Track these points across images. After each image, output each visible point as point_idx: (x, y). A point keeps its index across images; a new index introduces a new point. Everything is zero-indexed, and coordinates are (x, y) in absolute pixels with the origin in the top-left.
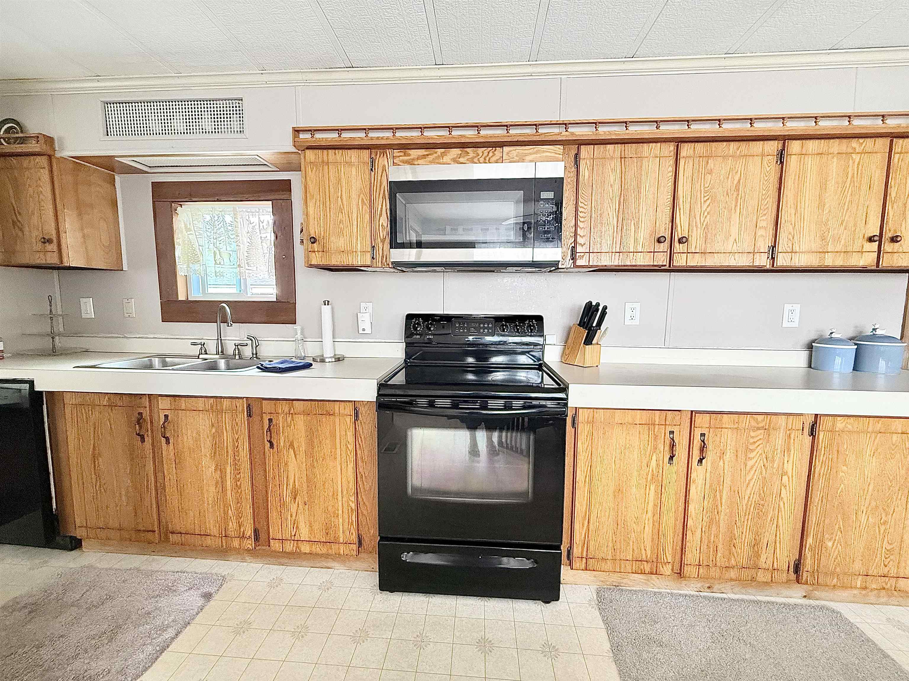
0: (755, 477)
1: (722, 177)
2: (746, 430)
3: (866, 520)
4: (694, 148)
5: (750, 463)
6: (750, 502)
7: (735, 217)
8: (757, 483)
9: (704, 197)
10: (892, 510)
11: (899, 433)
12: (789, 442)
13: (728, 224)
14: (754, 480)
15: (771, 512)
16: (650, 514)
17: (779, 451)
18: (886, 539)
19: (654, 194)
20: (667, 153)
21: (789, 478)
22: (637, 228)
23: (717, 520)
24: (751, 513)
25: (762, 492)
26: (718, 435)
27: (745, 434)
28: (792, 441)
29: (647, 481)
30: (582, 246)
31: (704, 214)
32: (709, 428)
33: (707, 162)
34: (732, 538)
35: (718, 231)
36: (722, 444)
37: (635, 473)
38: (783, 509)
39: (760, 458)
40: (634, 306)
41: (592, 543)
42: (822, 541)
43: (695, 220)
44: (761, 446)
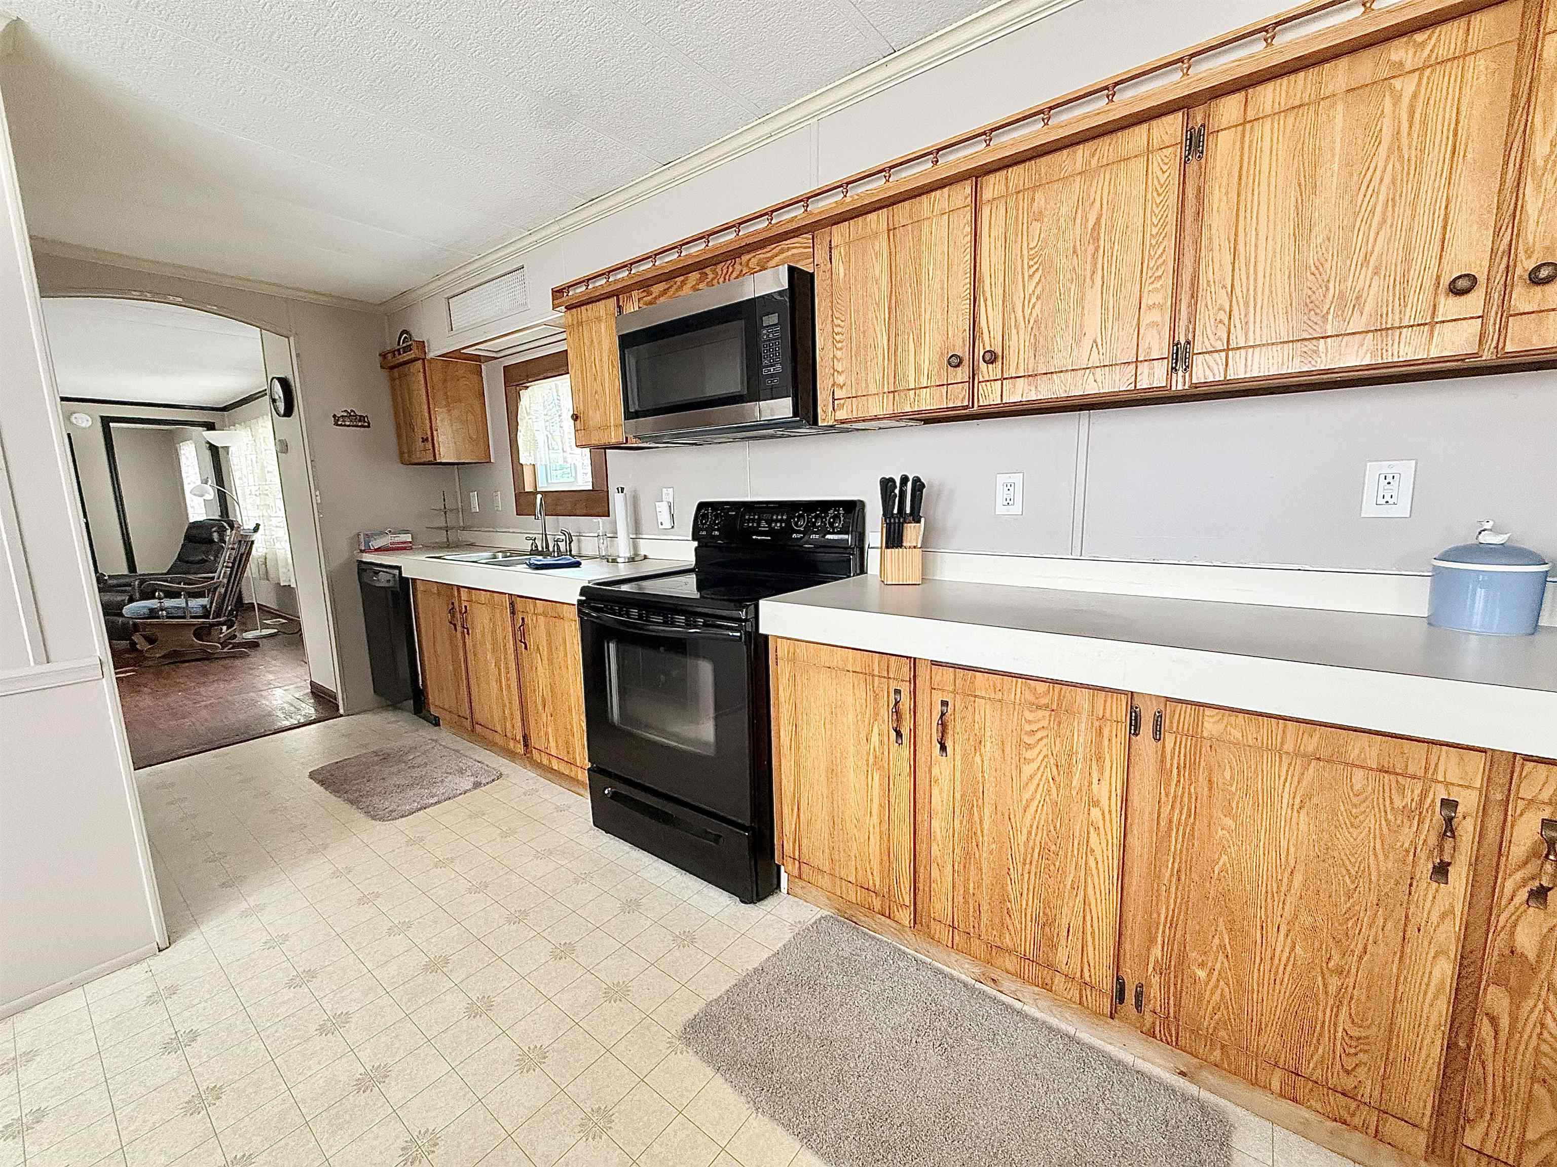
0: (1038, 796)
1: (1062, 220)
2: (1017, 707)
3: (1287, 950)
4: (1007, 179)
5: (1028, 770)
6: (1031, 843)
7: (1093, 296)
8: (1042, 810)
9: (1030, 267)
10: (1360, 947)
11: (1372, 769)
12: (1099, 744)
13: (1079, 312)
14: (1036, 803)
15: (1073, 871)
16: (875, 819)
17: (1080, 756)
18: (1345, 1009)
19: (942, 281)
20: (960, 204)
21: (1103, 814)
22: (918, 345)
23: (977, 856)
24: (1034, 863)
25: (1052, 829)
26: (969, 708)
27: (1016, 713)
28: (1106, 742)
29: (868, 765)
30: (842, 388)
31: (1029, 302)
32: (954, 692)
33: (1033, 199)
34: (1004, 898)
35: (1059, 328)
36: (976, 725)
37: (852, 750)
38: (1094, 872)
39: (1044, 764)
40: (1011, 481)
41: (805, 842)
42: (1182, 959)
43: (1013, 316)
44: (1045, 741)
